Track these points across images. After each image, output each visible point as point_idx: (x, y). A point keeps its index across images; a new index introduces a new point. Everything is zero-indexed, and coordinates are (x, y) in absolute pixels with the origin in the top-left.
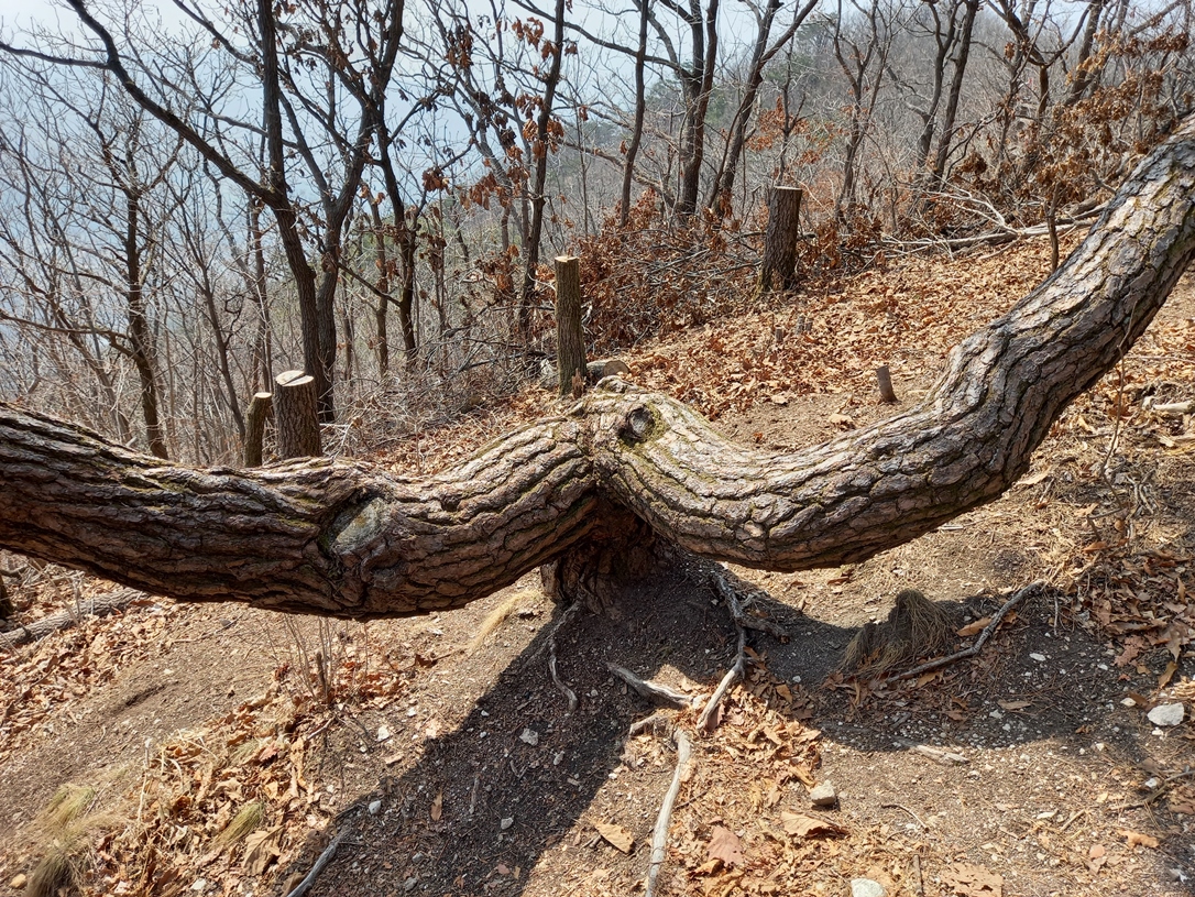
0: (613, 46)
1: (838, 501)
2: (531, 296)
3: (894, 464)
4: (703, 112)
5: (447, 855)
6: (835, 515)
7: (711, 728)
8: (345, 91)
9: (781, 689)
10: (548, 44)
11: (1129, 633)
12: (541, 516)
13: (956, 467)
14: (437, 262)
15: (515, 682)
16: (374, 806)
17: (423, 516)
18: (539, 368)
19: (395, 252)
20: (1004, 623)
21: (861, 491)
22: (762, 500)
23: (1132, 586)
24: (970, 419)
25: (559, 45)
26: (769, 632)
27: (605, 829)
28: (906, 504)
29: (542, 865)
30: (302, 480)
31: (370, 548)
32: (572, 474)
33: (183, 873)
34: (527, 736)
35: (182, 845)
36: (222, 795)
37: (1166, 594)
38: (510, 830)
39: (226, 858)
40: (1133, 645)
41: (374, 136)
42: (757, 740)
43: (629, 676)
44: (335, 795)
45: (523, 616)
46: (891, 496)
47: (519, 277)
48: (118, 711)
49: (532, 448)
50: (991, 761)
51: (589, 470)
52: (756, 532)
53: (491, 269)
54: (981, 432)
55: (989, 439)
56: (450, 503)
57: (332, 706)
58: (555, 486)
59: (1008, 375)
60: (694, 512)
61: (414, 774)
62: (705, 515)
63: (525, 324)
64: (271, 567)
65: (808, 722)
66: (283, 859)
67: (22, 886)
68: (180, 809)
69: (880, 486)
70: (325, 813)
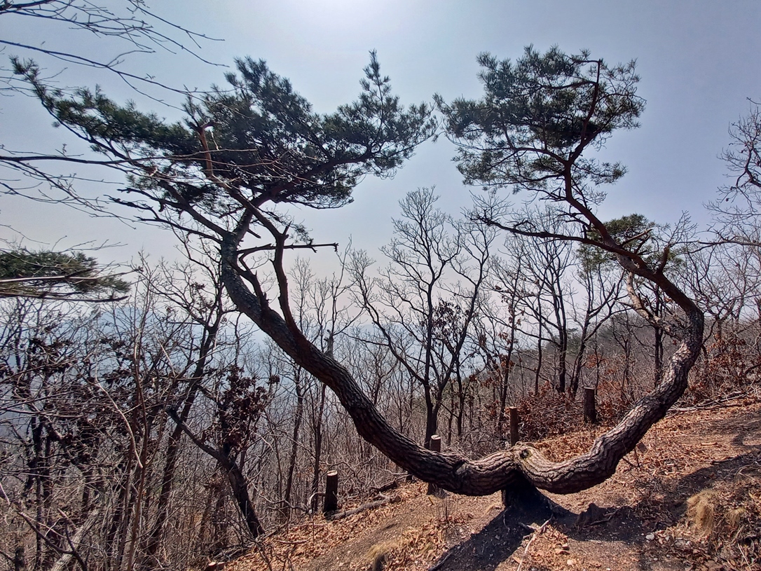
0: (532, 335)
1: (567, 473)
2: (502, 418)
3: (579, 466)
4: (564, 356)
5: (476, 561)
6: (567, 477)
7: (541, 533)
8: (448, 351)
9: (560, 526)
10: (509, 340)
11: (646, 519)
12: (501, 474)
13: (593, 468)
14: (471, 404)
15: (494, 524)
16: (459, 547)
17: (475, 468)
18: (504, 444)
19: (457, 400)
20: (616, 514)
21: (573, 471)
22: (551, 472)
23: (649, 508)
24: (596, 457)
25: (512, 341)
26: (559, 514)
27: (515, 558)
28: (582, 475)
29: (500, 565)
30: (450, 456)
31: (464, 473)
32: (509, 465)
33: (413, 559)
34: (497, 537)
35: (412, 552)
36: (421, 541)
37: (656, 511)
38: (492, 557)
39: (423, 556)
40: (647, 522)
41: (455, 365)
42: (552, 536)
43: (524, 525)
44: (450, 545)
45: (497, 508)
46: (578, 473)
47: (499, 411)
48: (384, 529)
49: (500, 457)
50: (606, 544)
51: (514, 465)
52: (550, 480)
53: (488, 408)
54: (599, 460)
55: (601, 462)
56: (481, 467)
57: (448, 523)
58: (505, 467)
59: (604, 447)
60: (537, 475)
61: (468, 542)
62: (539, 476)
63: (500, 428)
64: (443, 475)
65: (565, 534)
66: (437, 558)
67: (364, 569)
68: (411, 544)
69: (576, 470)
70: (446, 548)
